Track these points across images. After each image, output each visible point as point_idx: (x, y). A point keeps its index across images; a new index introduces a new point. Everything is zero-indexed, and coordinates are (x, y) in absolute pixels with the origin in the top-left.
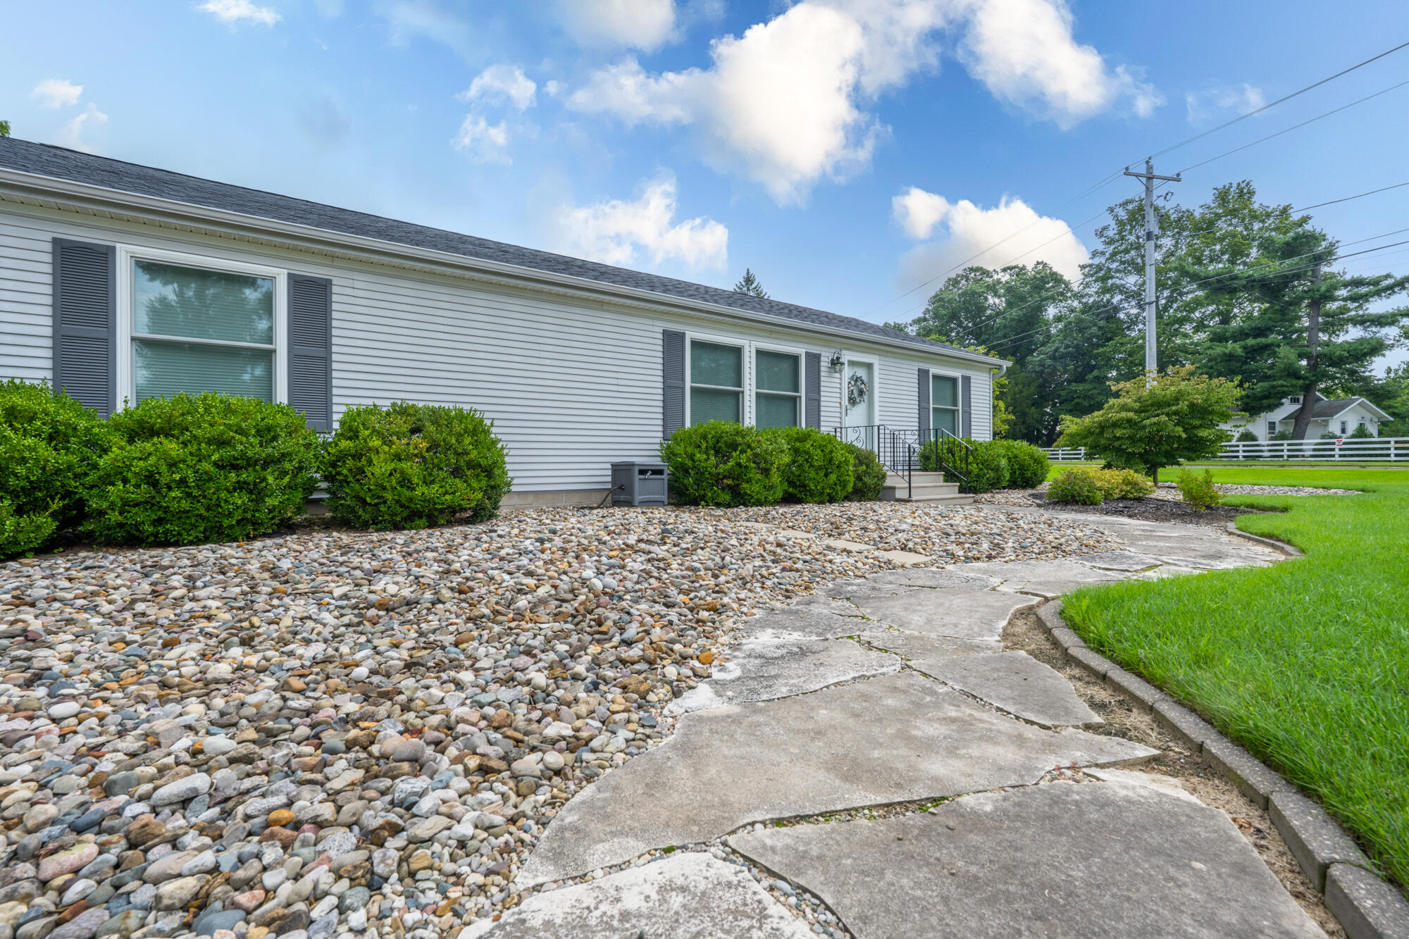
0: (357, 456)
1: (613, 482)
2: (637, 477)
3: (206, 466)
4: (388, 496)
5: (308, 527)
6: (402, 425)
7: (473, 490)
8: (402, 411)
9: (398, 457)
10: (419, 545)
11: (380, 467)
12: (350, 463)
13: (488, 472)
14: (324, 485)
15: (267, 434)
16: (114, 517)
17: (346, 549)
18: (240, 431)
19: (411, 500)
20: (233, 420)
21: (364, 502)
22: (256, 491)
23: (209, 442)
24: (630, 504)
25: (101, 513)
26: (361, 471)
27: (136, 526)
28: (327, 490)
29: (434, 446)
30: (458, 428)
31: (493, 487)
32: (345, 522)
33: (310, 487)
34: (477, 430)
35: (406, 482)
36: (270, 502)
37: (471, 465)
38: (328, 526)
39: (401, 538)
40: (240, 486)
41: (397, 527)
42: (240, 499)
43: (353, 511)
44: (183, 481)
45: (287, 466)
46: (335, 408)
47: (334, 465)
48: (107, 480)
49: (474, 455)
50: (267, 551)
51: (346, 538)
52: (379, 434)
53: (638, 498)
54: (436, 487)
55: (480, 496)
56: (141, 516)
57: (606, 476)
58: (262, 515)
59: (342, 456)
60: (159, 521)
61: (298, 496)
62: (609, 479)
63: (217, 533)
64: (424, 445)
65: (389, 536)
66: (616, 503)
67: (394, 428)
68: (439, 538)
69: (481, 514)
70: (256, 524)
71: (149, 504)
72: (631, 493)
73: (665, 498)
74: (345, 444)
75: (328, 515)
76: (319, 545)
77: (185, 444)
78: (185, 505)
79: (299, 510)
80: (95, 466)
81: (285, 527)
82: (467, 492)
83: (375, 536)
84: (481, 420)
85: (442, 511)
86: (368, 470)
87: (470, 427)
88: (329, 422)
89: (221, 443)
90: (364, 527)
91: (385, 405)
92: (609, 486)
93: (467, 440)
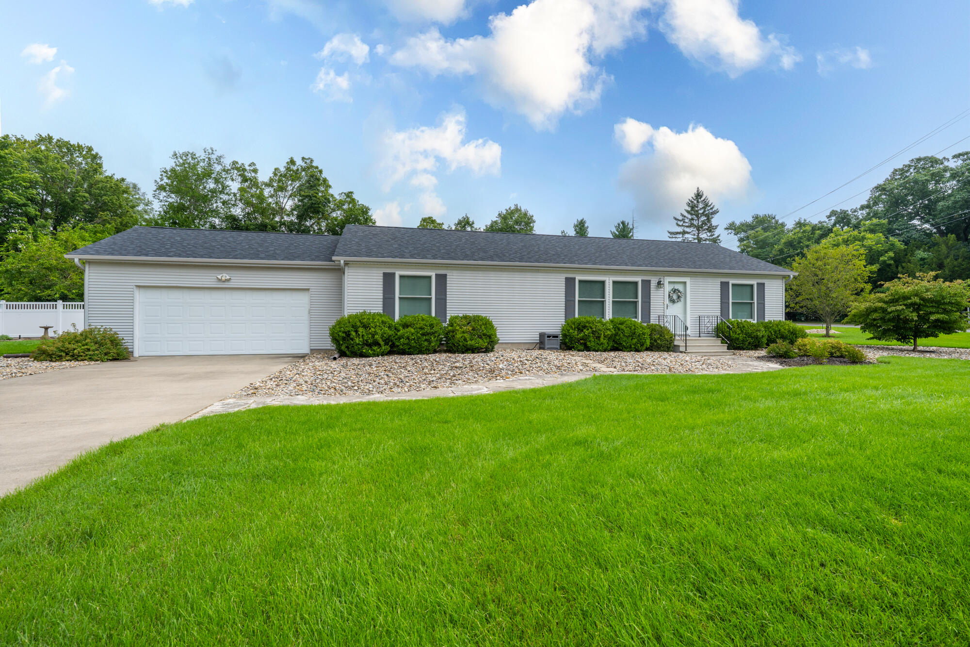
0: (453, 332)
1: (540, 340)
2: (547, 338)
3: (419, 335)
4: (461, 344)
5: (440, 352)
6: (464, 322)
7: (485, 343)
8: (465, 317)
9: (463, 332)
10: (466, 357)
11: (459, 336)
12: (451, 334)
13: (490, 337)
14: (444, 339)
15: (432, 326)
16: (401, 347)
17: (450, 357)
18: (426, 326)
19: (467, 345)
20: (424, 322)
21: (455, 345)
22: (429, 341)
23: (419, 328)
24: (543, 349)
25: (398, 346)
26: (454, 336)
27: (405, 350)
28: (445, 341)
29: (473, 329)
30: (480, 323)
31: (492, 342)
32: (450, 350)
33: (441, 340)
34: (487, 323)
35: (465, 340)
36: (432, 344)
37: (484, 335)
38: (445, 352)
39: (462, 355)
40: (426, 340)
41: (463, 353)
42: (426, 343)
43: (452, 348)
44: (414, 339)
45: (436, 335)
46: (448, 315)
47: (447, 334)
48: (400, 338)
49: (485, 331)
50: (432, 357)
51: (450, 355)
52: (459, 325)
53: (547, 346)
54: (473, 341)
55: (486, 344)
56: (406, 347)
57: (537, 338)
58: (430, 348)
59: (449, 332)
60: (409, 349)
61: (438, 343)
62: (538, 339)
63: (421, 352)
64: (471, 329)
65: (460, 355)
66: (540, 348)
67: (463, 323)
68: (471, 356)
69: (487, 350)
70: (429, 350)
71: (408, 344)
72: (544, 345)
73: (558, 347)
74: (450, 328)
75: (445, 348)
76: (444, 356)
77: (414, 329)
78: (415, 344)
79: (438, 347)
80: (397, 334)
81: (435, 352)
82: (483, 343)
83: (457, 355)
84: (489, 319)
85: (476, 349)
86: (456, 336)
87: (484, 323)
88: (446, 319)
89: (421, 328)
90: (454, 352)
91: (461, 315)
92: (538, 341)
93: (483, 327)
